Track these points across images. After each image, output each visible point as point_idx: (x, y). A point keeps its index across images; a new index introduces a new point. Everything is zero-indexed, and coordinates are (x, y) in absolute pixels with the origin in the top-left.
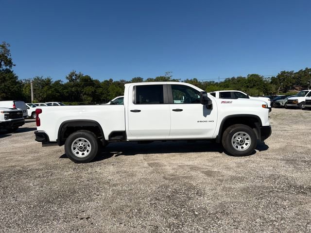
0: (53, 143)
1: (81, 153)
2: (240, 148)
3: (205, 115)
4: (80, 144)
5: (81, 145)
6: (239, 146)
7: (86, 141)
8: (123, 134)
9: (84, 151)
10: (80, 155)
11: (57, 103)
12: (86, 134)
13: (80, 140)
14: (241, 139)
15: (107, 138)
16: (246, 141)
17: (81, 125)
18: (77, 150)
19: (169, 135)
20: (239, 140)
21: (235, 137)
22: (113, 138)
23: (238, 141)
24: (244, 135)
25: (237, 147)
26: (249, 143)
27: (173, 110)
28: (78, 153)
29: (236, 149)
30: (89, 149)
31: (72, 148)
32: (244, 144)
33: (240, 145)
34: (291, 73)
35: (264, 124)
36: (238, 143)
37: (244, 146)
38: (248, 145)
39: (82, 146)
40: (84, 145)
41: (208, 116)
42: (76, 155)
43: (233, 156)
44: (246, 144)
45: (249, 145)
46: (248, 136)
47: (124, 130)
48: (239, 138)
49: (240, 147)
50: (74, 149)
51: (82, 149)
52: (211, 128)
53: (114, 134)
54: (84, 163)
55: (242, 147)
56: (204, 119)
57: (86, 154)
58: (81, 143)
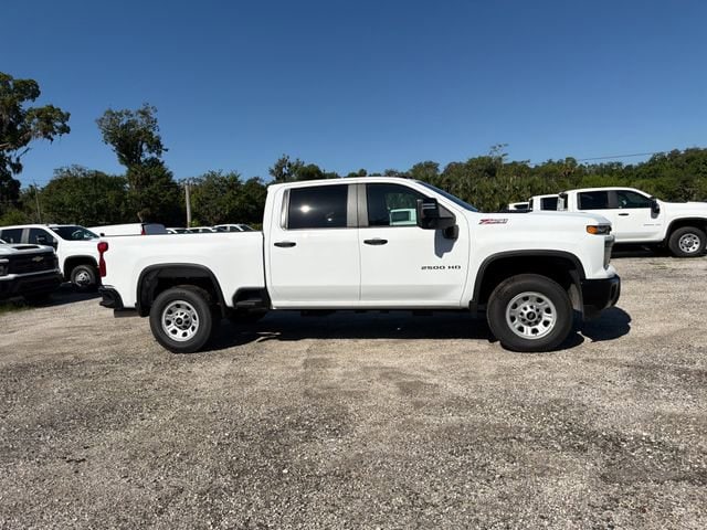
0: (129, 311)
1: (180, 332)
2: (527, 333)
3: (439, 253)
5: (179, 316)
6: (525, 327)
7: (189, 309)
8: (261, 294)
9: (186, 328)
10: (179, 337)
11: (237, 226)
12: (187, 293)
13: (178, 306)
14: (529, 310)
15: (229, 302)
16: (546, 317)
18: (172, 327)
19: (360, 297)
20: (526, 313)
21: (515, 306)
22: (240, 303)
23: (522, 314)
24: (539, 300)
25: (521, 329)
26: (551, 320)
27: (366, 242)
28: (175, 332)
29: (519, 333)
30: (196, 324)
31: (164, 322)
32: (541, 324)
33: (530, 324)
35: (589, 275)
36: (524, 320)
37: (540, 327)
38: (549, 325)
39: (182, 317)
40: (186, 317)
41: (445, 254)
42: (172, 336)
43: (512, 350)
44: (546, 323)
45: (551, 325)
46: (548, 303)
47: (263, 285)
48: (525, 309)
49: (528, 330)
50: (168, 323)
51: (183, 324)
52: (454, 284)
53: (242, 294)
54: (185, 353)
55: (535, 331)
56: (437, 261)
57: (190, 333)
58: (179, 311)
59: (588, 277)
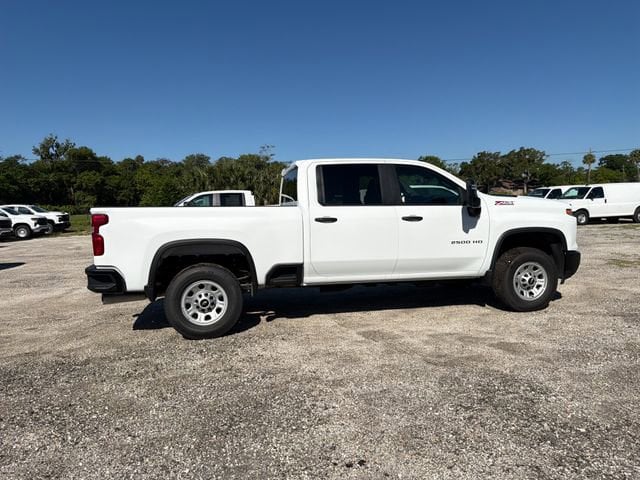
0: (136, 295)
1: (202, 316)
2: (526, 295)
3: (466, 230)
4: (202, 295)
5: (203, 297)
6: (525, 291)
7: (214, 289)
8: (296, 270)
9: (210, 310)
10: (201, 320)
13: (201, 287)
14: (529, 277)
15: (261, 279)
16: (539, 281)
17: (197, 252)
18: (192, 310)
20: (527, 279)
21: (519, 274)
22: (275, 280)
23: (524, 280)
24: (535, 268)
25: (522, 293)
26: (542, 284)
27: (404, 219)
28: (195, 316)
29: (521, 296)
30: (223, 305)
31: (183, 306)
33: (528, 289)
34: (496, 156)
35: (570, 247)
36: (525, 285)
37: (534, 290)
38: (541, 289)
39: (207, 298)
40: (211, 298)
41: (471, 230)
42: (192, 320)
43: (514, 311)
44: (538, 287)
45: (543, 289)
46: (541, 270)
47: (301, 262)
48: (526, 276)
49: (526, 293)
50: (188, 306)
51: (206, 306)
52: (475, 256)
53: (279, 271)
54: (210, 338)
55: (531, 294)
56: (463, 236)
57: (215, 317)
58: (202, 292)
59: (569, 249)
